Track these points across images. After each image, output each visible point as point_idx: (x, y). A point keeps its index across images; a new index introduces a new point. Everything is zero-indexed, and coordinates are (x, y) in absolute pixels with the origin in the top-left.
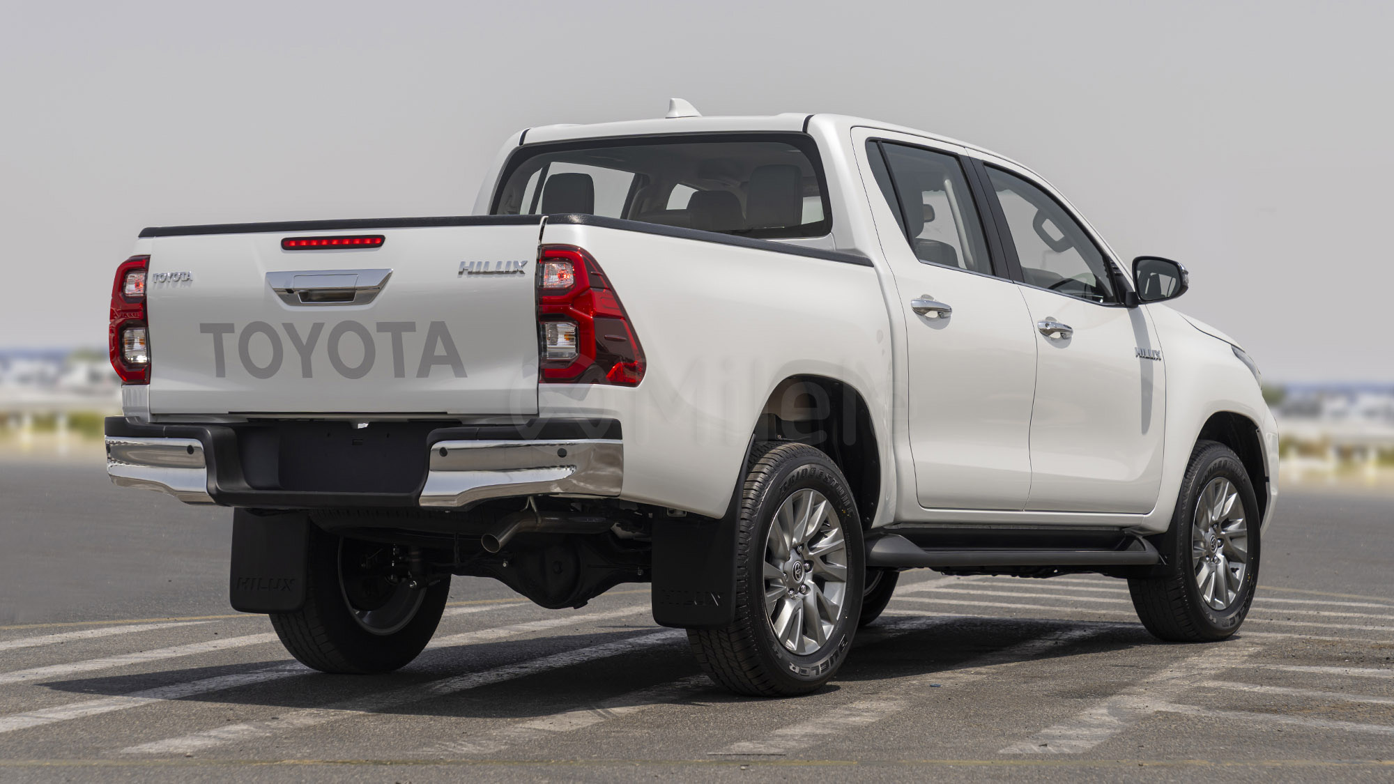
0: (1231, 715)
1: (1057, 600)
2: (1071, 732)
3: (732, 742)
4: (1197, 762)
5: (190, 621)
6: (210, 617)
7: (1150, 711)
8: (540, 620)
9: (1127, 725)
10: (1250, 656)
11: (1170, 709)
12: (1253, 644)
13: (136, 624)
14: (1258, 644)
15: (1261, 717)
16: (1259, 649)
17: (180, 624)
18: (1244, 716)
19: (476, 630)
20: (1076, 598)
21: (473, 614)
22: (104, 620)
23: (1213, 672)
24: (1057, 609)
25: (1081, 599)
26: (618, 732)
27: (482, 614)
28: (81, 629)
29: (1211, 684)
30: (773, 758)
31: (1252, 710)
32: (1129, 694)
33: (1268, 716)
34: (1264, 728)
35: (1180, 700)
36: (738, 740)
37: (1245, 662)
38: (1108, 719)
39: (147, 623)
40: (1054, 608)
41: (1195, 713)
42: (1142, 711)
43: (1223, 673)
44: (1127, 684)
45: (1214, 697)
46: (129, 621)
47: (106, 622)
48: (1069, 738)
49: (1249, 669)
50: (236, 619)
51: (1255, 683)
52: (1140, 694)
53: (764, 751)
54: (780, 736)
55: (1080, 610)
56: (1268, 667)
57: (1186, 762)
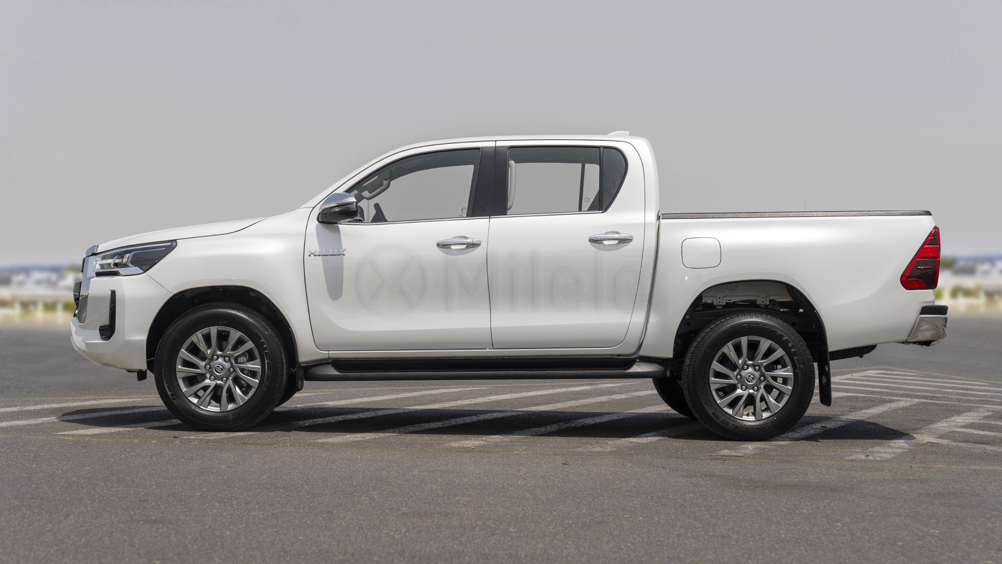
0: (963, 445)
1: (897, 387)
2: (883, 450)
3: (720, 450)
4: (940, 466)
5: (480, 387)
6: (489, 386)
7: (924, 442)
8: (643, 391)
9: (911, 448)
10: (984, 417)
11: (935, 441)
12: (988, 411)
13: (455, 388)
14: (990, 411)
15: (978, 446)
16: (990, 413)
17: (475, 388)
18: (970, 445)
19: (611, 395)
20: (907, 387)
21: (612, 387)
22: (441, 385)
23: (962, 424)
24: (896, 392)
25: (910, 387)
26: (668, 444)
27: (616, 387)
28: (430, 389)
29: (959, 430)
30: (738, 458)
31: (975, 443)
32: (917, 433)
33: (982, 446)
34: (978, 451)
35: (941, 437)
36: (723, 449)
37: (980, 420)
38: (903, 445)
39: (461, 388)
40: (895, 391)
41: (946, 443)
42: (921, 442)
43: (967, 425)
44: (918, 429)
45: (959, 436)
46: (452, 386)
47: (441, 387)
48: (882, 453)
49: (980, 423)
50: (501, 387)
51: (981, 430)
52: (922, 433)
53: (735, 455)
54: (743, 448)
55: (907, 392)
56: (991, 422)
57: (933, 466)
